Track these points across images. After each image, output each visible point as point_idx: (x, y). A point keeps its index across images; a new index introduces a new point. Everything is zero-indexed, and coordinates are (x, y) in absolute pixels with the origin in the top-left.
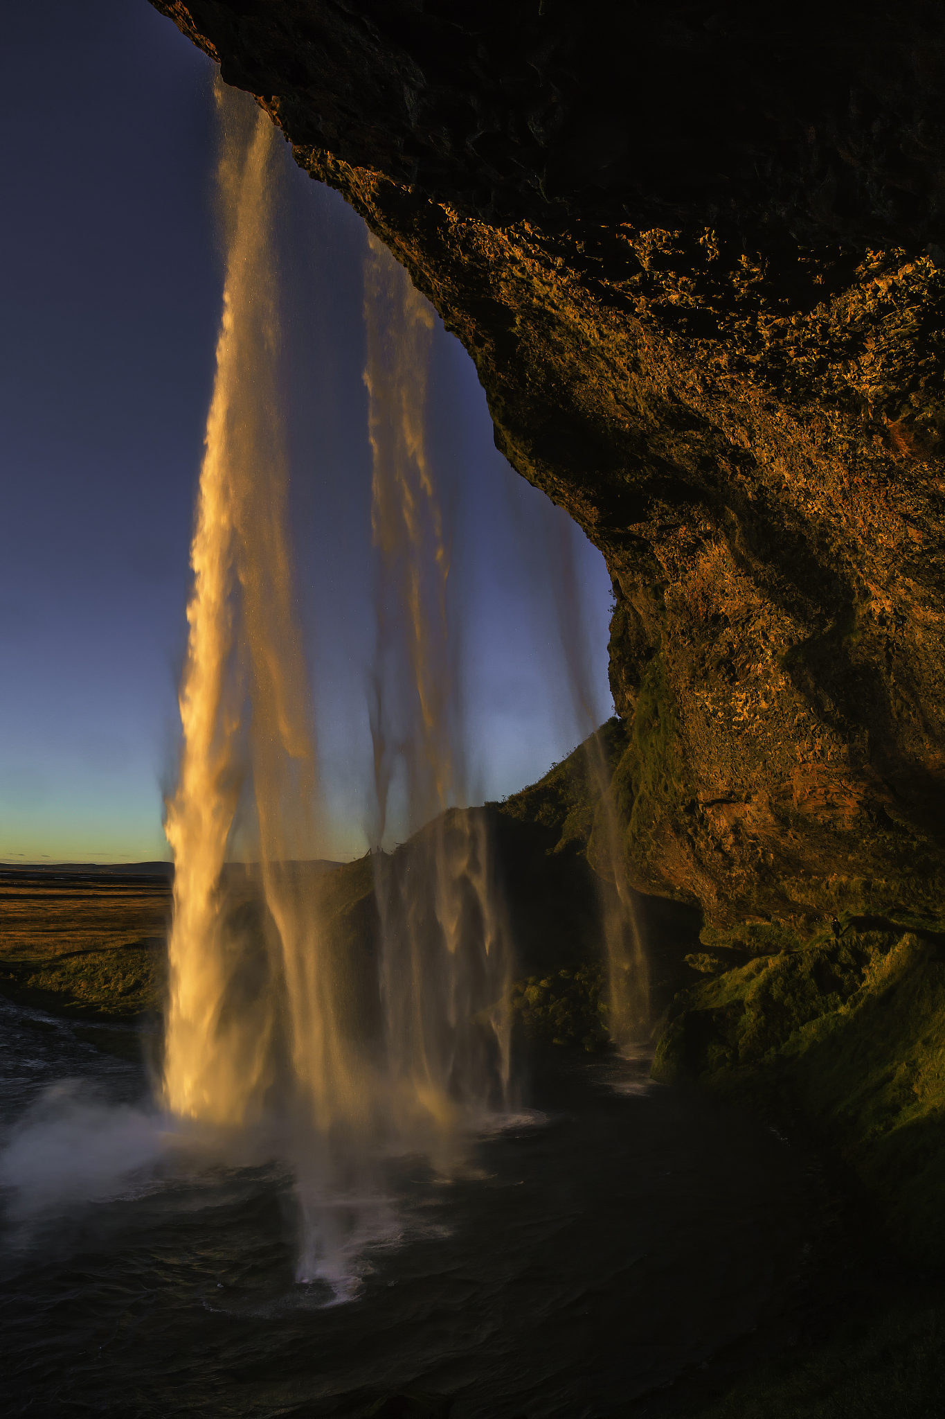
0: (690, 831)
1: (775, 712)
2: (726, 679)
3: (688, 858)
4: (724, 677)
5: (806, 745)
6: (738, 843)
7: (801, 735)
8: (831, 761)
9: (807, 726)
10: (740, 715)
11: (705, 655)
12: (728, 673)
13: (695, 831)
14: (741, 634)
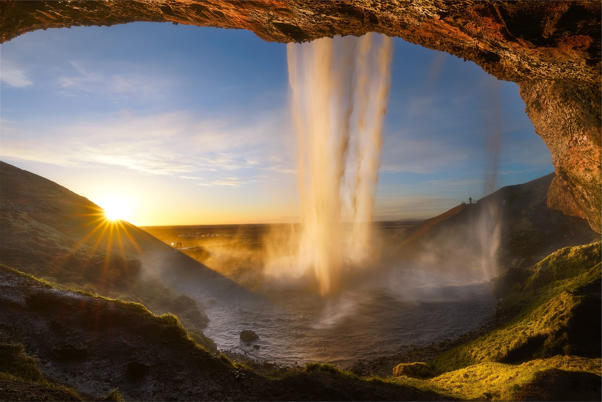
0: (569, 189)
1: (553, 123)
2: (536, 110)
3: (573, 202)
4: (535, 110)
5: (570, 139)
6: (588, 194)
7: (566, 133)
8: (580, 145)
9: (567, 128)
10: (544, 127)
11: (529, 100)
12: (536, 107)
13: (571, 188)
14: (542, 86)
